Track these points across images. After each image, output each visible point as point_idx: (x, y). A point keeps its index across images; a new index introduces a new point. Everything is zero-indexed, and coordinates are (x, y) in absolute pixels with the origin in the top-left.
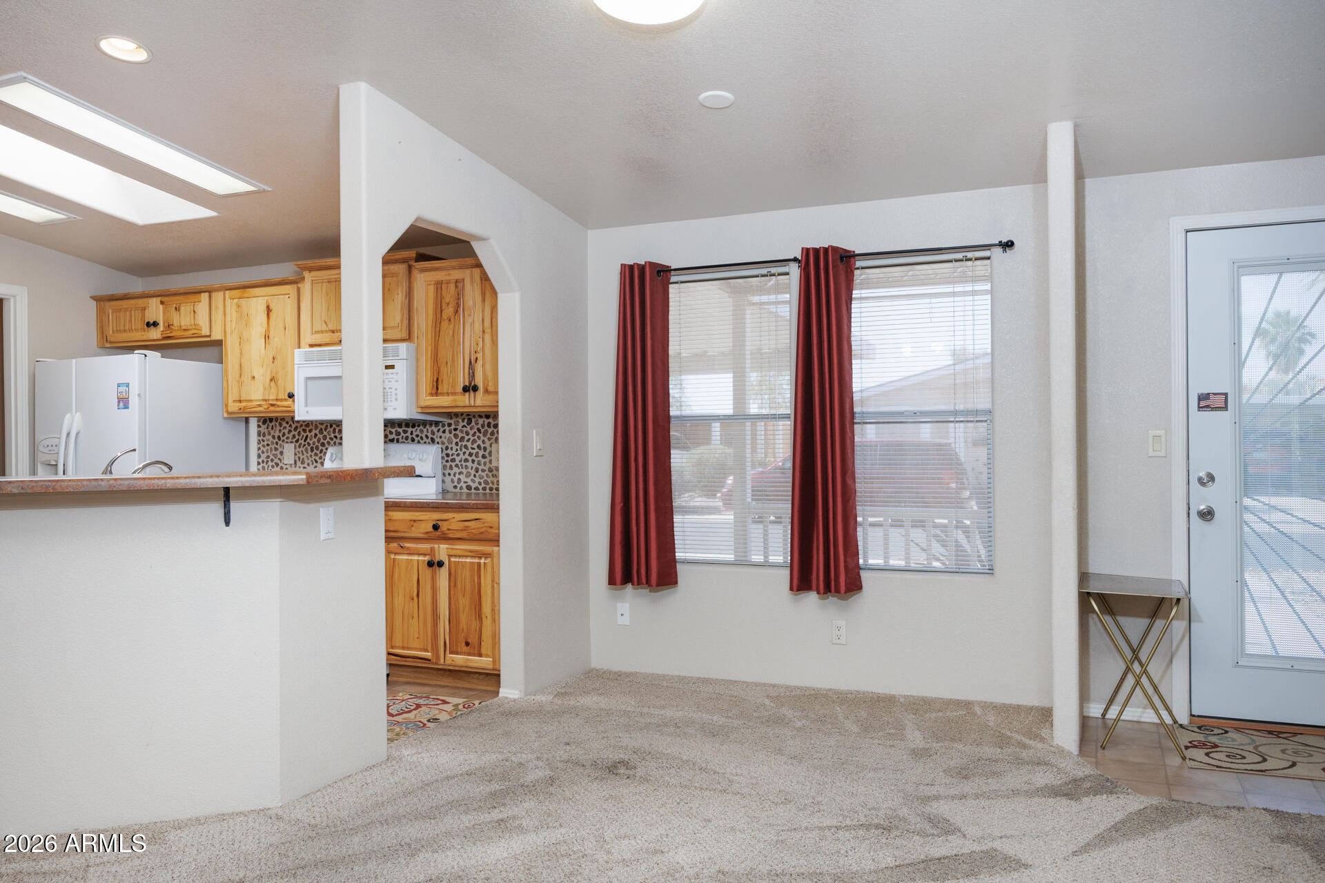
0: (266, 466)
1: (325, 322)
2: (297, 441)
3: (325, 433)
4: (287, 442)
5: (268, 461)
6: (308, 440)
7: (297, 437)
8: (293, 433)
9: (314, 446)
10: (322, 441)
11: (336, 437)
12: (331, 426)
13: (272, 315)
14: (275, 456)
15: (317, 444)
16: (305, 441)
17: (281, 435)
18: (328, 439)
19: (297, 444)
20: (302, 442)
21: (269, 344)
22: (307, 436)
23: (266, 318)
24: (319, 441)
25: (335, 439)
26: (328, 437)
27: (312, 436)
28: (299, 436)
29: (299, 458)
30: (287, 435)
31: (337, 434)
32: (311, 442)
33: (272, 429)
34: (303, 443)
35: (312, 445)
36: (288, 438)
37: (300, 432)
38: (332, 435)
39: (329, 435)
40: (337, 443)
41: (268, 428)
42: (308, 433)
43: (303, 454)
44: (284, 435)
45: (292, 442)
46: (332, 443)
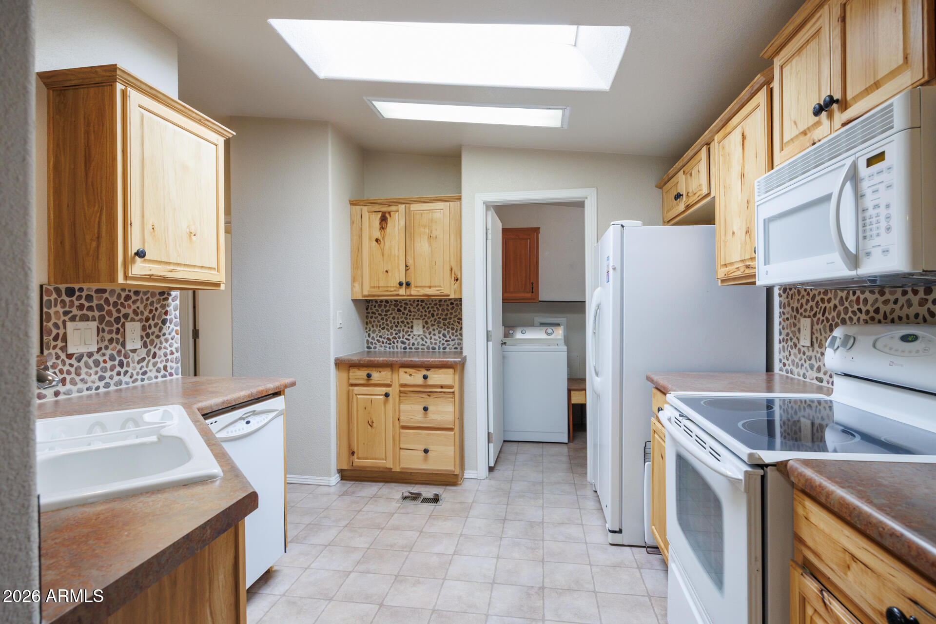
0: (786, 346)
1: (795, 122)
2: (815, 315)
3: (846, 304)
4: (805, 317)
5: (787, 340)
6: (827, 314)
7: (815, 309)
8: (811, 303)
9: (834, 323)
10: (843, 315)
11: (860, 310)
12: (854, 294)
13: (746, 142)
14: (794, 332)
15: (836, 320)
16: (823, 315)
17: (799, 306)
18: (850, 314)
19: (815, 320)
20: (820, 316)
21: (744, 184)
22: (825, 307)
23: (742, 150)
24: (839, 315)
25: (859, 314)
26: (850, 310)
27: (830, 307)
28: (817, 308)
29: (817, 338)
30: (805, 307)
31: (861, 306)
32: (830, 317)
33: (792, 299)
34: (822, 318)
35: (831, 322)
36: (806, 310)
37: (818, 302)
38: (856, 307)
39: (852, 307)
40: (861, 320)
41: (787, 298)
42: (826, 304)
43: (821, 335)
44: (802, 306)
45: (809, 317)
46: (855, 319)
